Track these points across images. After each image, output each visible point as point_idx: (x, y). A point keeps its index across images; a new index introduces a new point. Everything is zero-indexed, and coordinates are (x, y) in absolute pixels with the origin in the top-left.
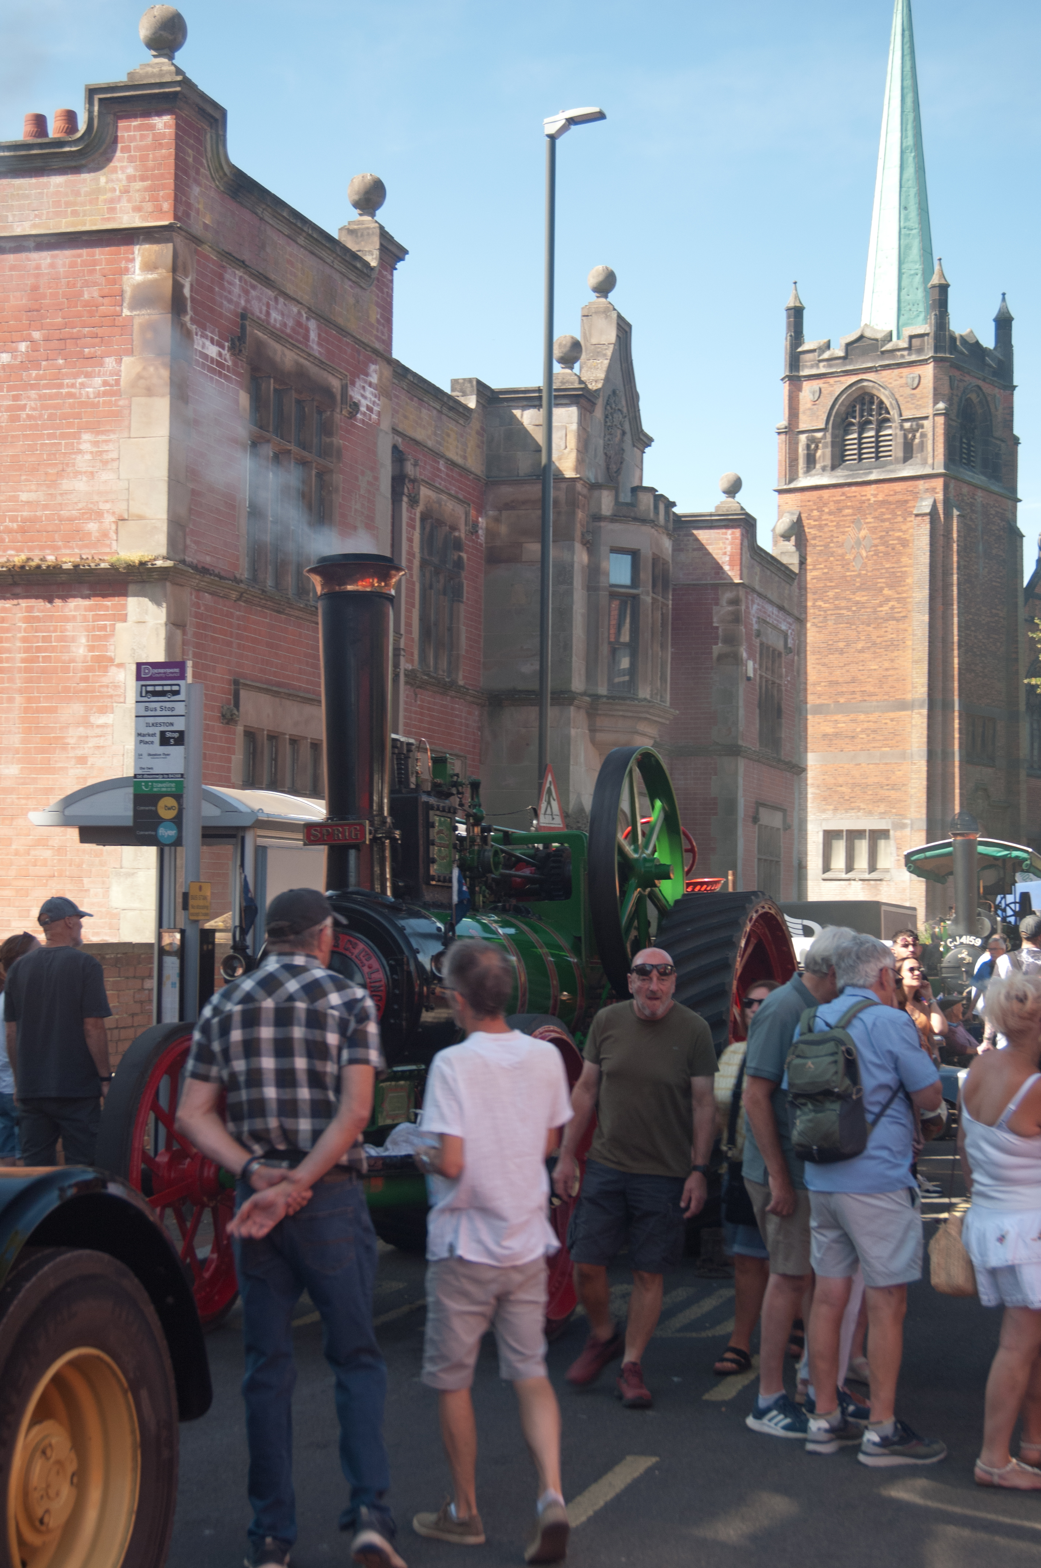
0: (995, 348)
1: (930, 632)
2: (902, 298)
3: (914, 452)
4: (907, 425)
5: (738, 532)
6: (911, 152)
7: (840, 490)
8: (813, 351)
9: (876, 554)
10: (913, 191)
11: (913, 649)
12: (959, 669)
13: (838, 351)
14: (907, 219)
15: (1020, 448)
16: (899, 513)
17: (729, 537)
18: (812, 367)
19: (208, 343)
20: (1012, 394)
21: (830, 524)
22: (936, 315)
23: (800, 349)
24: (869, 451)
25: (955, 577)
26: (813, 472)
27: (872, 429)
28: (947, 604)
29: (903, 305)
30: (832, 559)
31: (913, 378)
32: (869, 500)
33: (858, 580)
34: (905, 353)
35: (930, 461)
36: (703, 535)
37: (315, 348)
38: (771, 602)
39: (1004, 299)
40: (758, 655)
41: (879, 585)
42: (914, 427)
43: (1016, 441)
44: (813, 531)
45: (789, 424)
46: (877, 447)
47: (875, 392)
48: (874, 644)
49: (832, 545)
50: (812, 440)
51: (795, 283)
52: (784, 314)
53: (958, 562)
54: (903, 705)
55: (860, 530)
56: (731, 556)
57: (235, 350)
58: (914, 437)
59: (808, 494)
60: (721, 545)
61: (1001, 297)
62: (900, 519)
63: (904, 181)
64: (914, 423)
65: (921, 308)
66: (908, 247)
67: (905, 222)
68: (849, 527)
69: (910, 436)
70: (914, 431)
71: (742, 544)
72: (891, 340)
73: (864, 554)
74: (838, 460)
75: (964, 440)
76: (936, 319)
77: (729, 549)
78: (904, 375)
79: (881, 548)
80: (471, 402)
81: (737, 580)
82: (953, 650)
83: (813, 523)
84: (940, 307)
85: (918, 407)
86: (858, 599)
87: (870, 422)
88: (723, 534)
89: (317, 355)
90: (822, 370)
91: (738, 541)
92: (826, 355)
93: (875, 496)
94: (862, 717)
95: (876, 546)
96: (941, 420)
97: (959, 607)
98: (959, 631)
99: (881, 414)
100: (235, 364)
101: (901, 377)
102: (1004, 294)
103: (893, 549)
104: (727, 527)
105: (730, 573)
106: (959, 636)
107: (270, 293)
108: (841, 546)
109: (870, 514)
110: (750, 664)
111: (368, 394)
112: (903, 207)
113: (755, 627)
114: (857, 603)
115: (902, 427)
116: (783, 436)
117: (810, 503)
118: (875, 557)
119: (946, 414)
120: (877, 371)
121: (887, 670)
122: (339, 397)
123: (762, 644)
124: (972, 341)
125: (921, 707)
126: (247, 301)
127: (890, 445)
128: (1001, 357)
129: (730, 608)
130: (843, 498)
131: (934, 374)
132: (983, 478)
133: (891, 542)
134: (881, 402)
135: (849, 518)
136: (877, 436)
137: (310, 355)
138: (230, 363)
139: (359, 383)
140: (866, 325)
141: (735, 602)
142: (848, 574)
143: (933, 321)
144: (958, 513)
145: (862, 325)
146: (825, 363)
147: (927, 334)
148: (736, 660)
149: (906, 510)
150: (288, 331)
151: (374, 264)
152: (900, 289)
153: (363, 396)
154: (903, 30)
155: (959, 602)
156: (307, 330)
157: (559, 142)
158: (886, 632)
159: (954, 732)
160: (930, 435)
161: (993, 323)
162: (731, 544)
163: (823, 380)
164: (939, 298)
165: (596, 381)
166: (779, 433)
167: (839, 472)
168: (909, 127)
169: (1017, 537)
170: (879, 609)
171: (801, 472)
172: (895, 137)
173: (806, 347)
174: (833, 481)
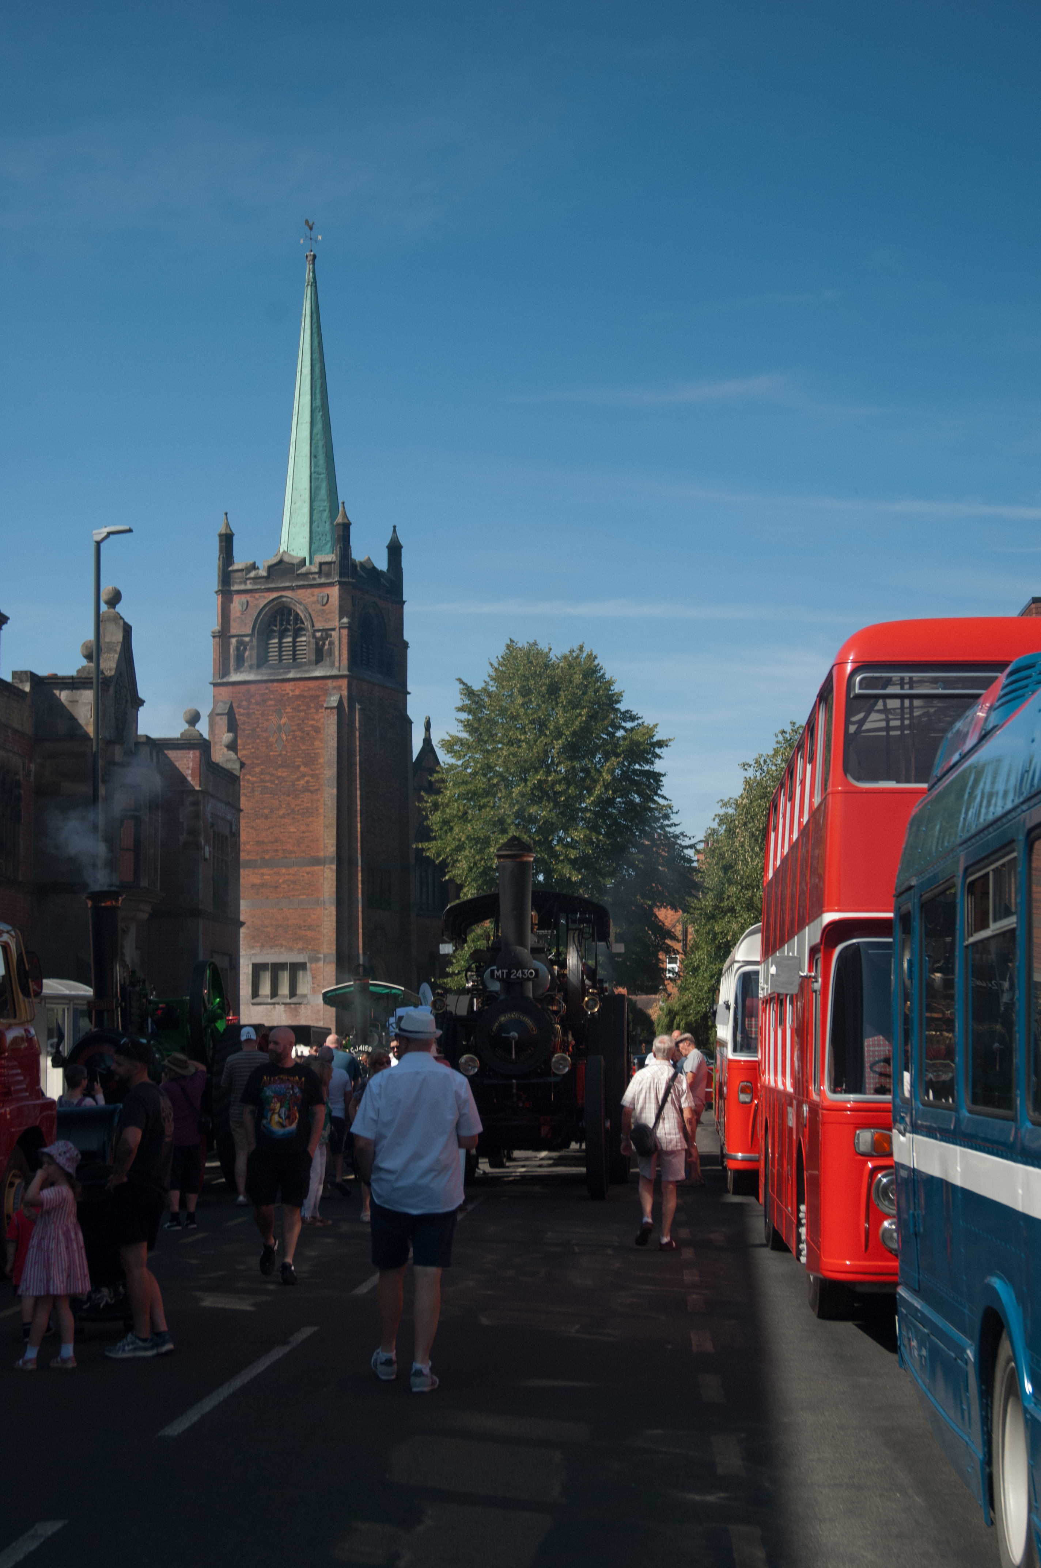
0: (388, 570)
1: (338, 802)
2: (313, 529)
3: (324, 656)
4: (318, 634)
5: (197, 753)
6: (319, 411)
7: (264, 685)
8: (241, 570)
9: (294, 737)
10: (321, 444)
11: (325, 816)
12: (361, 832)
13: (263, 573)
14: (316, 465)
15: (409, 651)
16: (312, 705)
17: (191, 756)
18: (241, 583)
20: (402, 608)
21: (256, 712)
22: (340, 547)
23: (230, 569)
24: (287, 655)
25: (358, 758)
26: (242, 669)
27: (290, 635)
28: (351, 780)
29: (314, 535)
30: (258, 741)
31: (323, 597)
32: (288, 694)
33: (279, 759)
34: (317, 576)
35: (337, 664)
36: (172, 754)
38: (221, 800)
39: (395, 531)
40: (212, 841)
41: (297, 763)
42: (324, 636)
43: (406, 645)
44: (242, 718)
45: (222, 629)
46: (294, 651)
47: (292, 606)
48: (293, 811)
49: (258, 730)
50: (240, 643)
51: (226, 514)
52: (217, 539)
53: (360, 746)
54: (317, 862)
55: (281, 718)
56: (193, 770)
58: (324, 644)
59: (238, 688)
60: (185, 762)
61: (392, 529)
62: (313, 710)
63: (314, 434)
64: (324, 633)
65: (329, 538)
66: (318, 488)
67: (315, 468)
68: (272, 715)
69: (321, 642)
70: (324, 639)
71: (200, 761)
72: (305, 565)
73: (285, 738)
74: (262, 661)
75: (364, 645)
76: (340, 550)
77: (191, 765)
78: (315, 593)
79: (298, 733)
80: (27, 689)
81: (197, 788)
82: (356, 817)
83: (242, 711)
84: (344, 541)
85: (327, 620)
86: (279, 774)
87: (288, 630)
88: (187, 753)
90: (249, 586)
91: (198, 759)
92: (252, 574)
93: (293, 691)
94: (284, 870)
95: (294, 731)
96: (345, 632)
97: (361, 783)
98: (361, 802)
99: (297, 624)
101: (313, 595)
102: (395, 527)
103: (308, 734)
104: (189, 749)
105: (192, 783)
106: (361, 805)
108: (265, 731)
109: (289, 705)
110: (207, 849)
112: (313, 456)
113: (210, 820)
114: (279, 777)
115: (314, 636)
116: (217, 640)
117: (241, 695)
118: (293, 741)
119: (350, 627)
120: (293, 590)
121: (303, 832)
123: (214, 832)
124: (370, 567)
125: (331, 863)
127: (305, 650)
128: (393, 578)
129: (192, 809)
130: (267, 691)
131: (339, 594)
132: (379, 676)
133: (306, 729)
134: (297, 615)
135: (272, 708)
136: (294, 642)
140: (284, 551)
141: (196, 803)
142: (271, 753)
143: (338, 552)
144: (359, 707)
145: (281, 551)
146: (251, 581)
147: (334, 563)
148: (197, 845)
149: (318, 703)
152: (311, 522)
154: (312, 313)
155: (360, 779)
158: (303, 801)
159: (357, 883)
160: (337, 643)
161: (386, 551)
162: (193, 761)
163: (250, 595)
164: (343, 534)
165: (110, 670)
166: (214, 637)
167: (264, 670)
168: (318, 391)
169: (407, 723)
170: (297, 783)
171: (232, 669)
172: (306, 399)
173: (235, 567)
174: (259, 678)
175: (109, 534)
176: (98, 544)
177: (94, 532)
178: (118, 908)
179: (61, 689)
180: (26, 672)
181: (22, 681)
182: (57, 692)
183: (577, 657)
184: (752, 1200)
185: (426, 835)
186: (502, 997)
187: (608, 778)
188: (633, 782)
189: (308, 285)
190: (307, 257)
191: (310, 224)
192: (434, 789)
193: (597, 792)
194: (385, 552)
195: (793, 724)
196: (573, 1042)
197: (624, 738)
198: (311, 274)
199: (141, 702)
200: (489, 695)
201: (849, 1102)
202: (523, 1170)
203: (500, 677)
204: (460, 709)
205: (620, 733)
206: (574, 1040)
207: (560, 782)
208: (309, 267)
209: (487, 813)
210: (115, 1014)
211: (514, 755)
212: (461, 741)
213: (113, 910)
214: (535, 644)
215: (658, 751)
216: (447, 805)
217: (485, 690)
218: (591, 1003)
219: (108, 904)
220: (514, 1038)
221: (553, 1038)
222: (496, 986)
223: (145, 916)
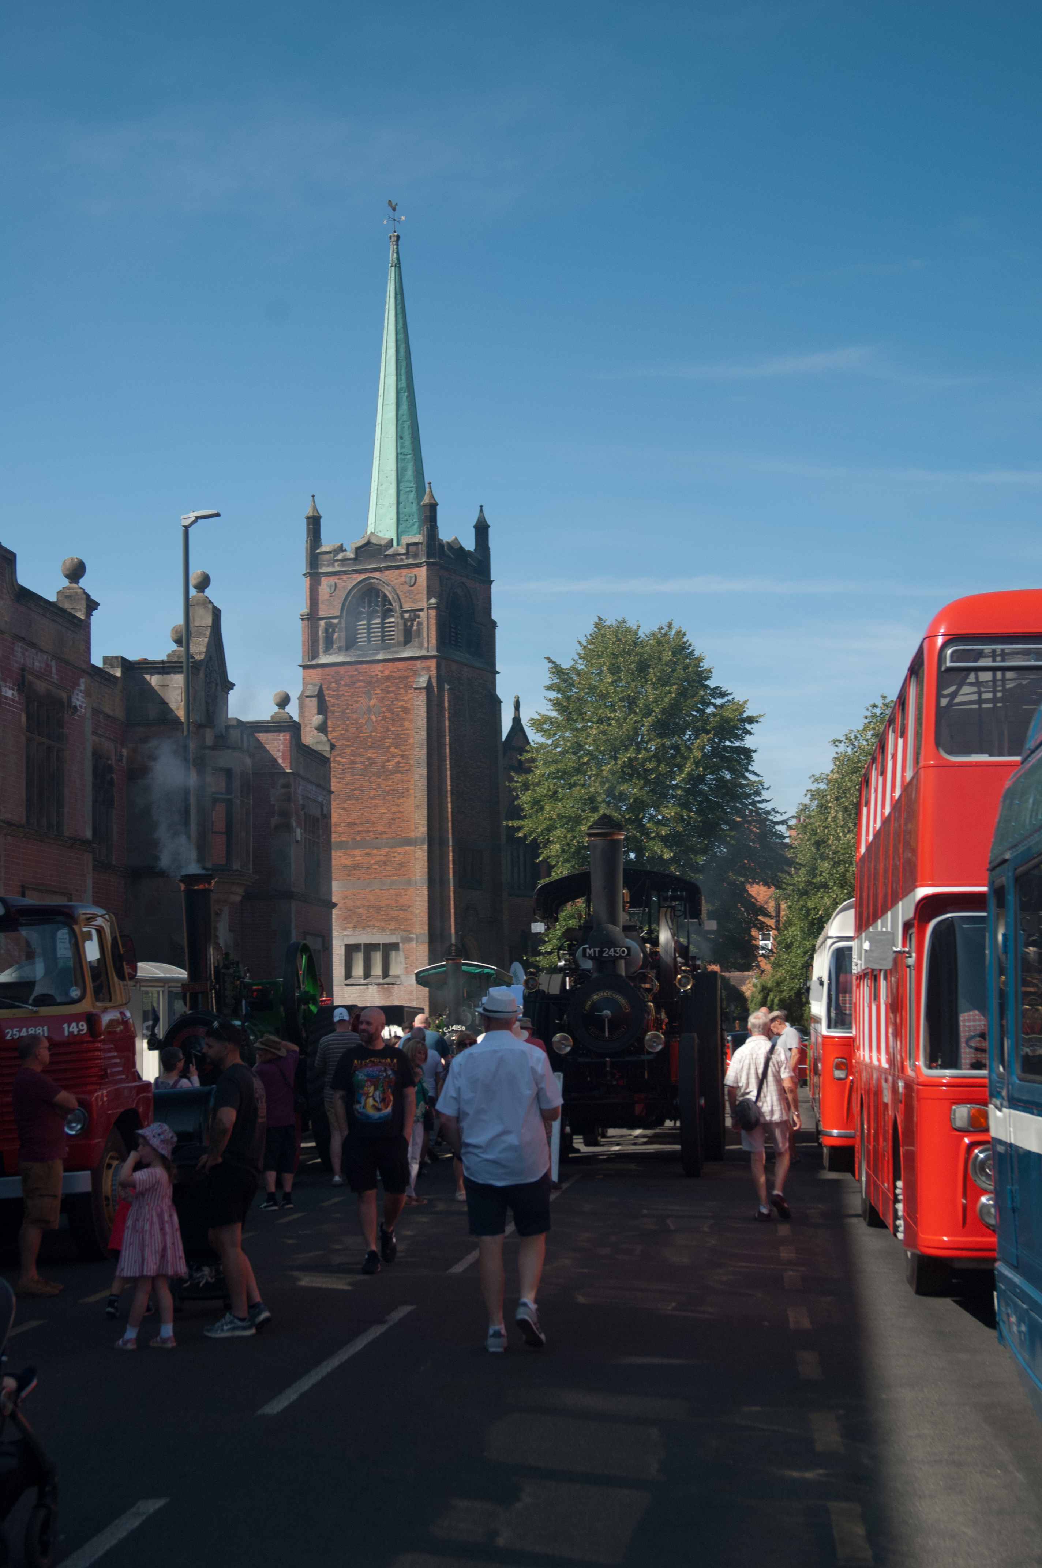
0: (475, 550)
1: (428, 783)
2: (400, 510)
3: (413, 637)
4: (407, 615)
5: (288, 735)
6: (405, 393)
7: (353, 667)
8: (329, 553)
9: (384, 718)
10: (407, 425)
11: (415, 797)
12: (452, 812)
13: (350, 555)
14: (402, 447)
15: (497, 631)
16: (402, 686)
17: (282, 738)
18: (328, 565)
19: (8, 690)
20: (490, 587)
21: (345, 694)
22: (427, 528)
23: (318, 551)
24: (376, 636)
25: (447, 738)
26: (331, 651)
27: (378, 617)
28: (442, 761)
29: (401, 516)
30: (348, 722)
31: (411, 578)
32: (377, 675)
33: (370, 740)
34: (404, 557)
35: (425, 645)
36: (262, 737)
37: (55, 677)
38: (311, 782)
39: (481, 511)
40: (303, 823)
41: (387, 744)
42: (412, 616)
43: (494, 625)
44: (332, 700)
45: (311, 611)
46: (383, 632)
47: (380, 588)
48: (384, 792)
49: (347, 711)
50: (329, 626)
51: (313, 496)
52: (304, 522)
53: (449, 726)
54: (408, 842)
55: (370, 699)
56: (283, 752)
57: (20, 691)
58: (412, 625)
59: (327, 670)
60: (276, 744)
61: (479, 508)
62: (402, 691)
63: (399, 416)
64: (412, 614)
65: (416, 519)
66: (404, 469)
67: (401, 449)
68: (361, 697)
69: (409, 624)
70: (412, 620)
71: (291, 743)
72: (392, 546)
73: (374, 719)
74: (351, 643)
75: (453, 626)
76: (428, 531)
77: (281, 747)
78: (403, 574)
79: (388, 714)
80: (118, 673)
81: (288, 771)
82: (447, 797)
83: (331, 693)
84: (431, 522)
85: (415, 601)
86: (369, 755)
87: (377, 612)
88: (277, 736)
89: (55, 681)
90: (337, 569)
91: (288, 742)
92: (340, 556)
93: (382, 672)
94: (375, 851)
95: (384, 713)
96: (433, 612)
97: (451, 763)
98: (451, 782)
99: (385, 605)
100: (20, 699)
101: (401, 577)
102: (481, 506)
103: (398, 715)
104: (280, 731)
105: (282, 765)
106: (451, 785)
107: (34, 651)
108: (355, 712)
109: (378, 686)
110: (298, 831)
111: (80, 698)
112: (399, 437)
113: (301, 802)
114: (369, 758)
116: (306, 622)
117: (330, 677)
118: (383, 722)
119: (438, 608)
120: (381, 571)
121: (394, 813)
122: (66, 704)
123: (305, 814)
124: (456, 547)
125: (422, 843)
126: (24, 659)
127: (393, 631)
128: (480, 558)
129: (283, 791)
130: (356, 673)
131: (427, 575)
132: (468, 656)
133: (395, 710)
134: (385, 596)
135: (361, 689)
136: (383, 623)
137: (53, 683)
138: (17, 699)
139: (76, 692)
140: (372, 533)
141: (287, 786)
142: (361, 735)
143: (425, 533)
144: (449, 687)
145: (369, 532)
146: (339, 563)
147: (421, 543)
148: (288, 828)
149: (407, 684)
150: (43, 671)
151: (83, 618)
152: (398, 503)
153: (78, 700)
154: (396, 294)
155: (451, 759)
156: (51, 667)
157: (190, 530)
158: (393, 782)
159: (449, 863)
160: (425, 624)
161: (473, 530)
162: (283, 743)
163: (337, 577)
164: (430, 514)
165: (200, 654)
166: (303, 619)
167: (353, 652)
168: (403, 372)
169: (496, 703)
170: (387, 764)
171: (321, 650)
172: (392, 380)
173: (323, 549)
174: (348, 660)
175: (198, 518)
176: (186, 528)
177: (183, 517)
178: (211, 891)
179: (152, 674)
180: (116, 657)
181: (113, 667)
182: (147, 677)
183: (666, 634)
184: (848, 1176)
185: (516, 813)
186: (595, 975)
187: (699, 755)
188: (724, 759)
189: (392, 266)
190: (390, 237)
191: (394, 204)
192: (523, 768)
193: (687, 770)
194: (472, 532)
195: (884, 697)
196: (667, 1020)
197: (714, 715)
198: (395, 255)
199: (231, 686)
200: (578, 673)
201: (944, 1077)
202: (617, 1148)
203: (588, 656)
204: (549, 688)
205: (710, 710)
206: (668, 1018)
207: (649, 760)
208: (392, 248)
209: (579, 792)
210: (210, 996)
211: (604, 733)
212: (549, 720)
213: (206, 892)
214: (624, 622)
215: (748, 727)
216: (538, 784)
217: (573, 669)
218: (684, 980)
219: (201, 887)
220: (607, 1017)
221: (646, 1016)
222: (588, 965)
223: (237, 899)
